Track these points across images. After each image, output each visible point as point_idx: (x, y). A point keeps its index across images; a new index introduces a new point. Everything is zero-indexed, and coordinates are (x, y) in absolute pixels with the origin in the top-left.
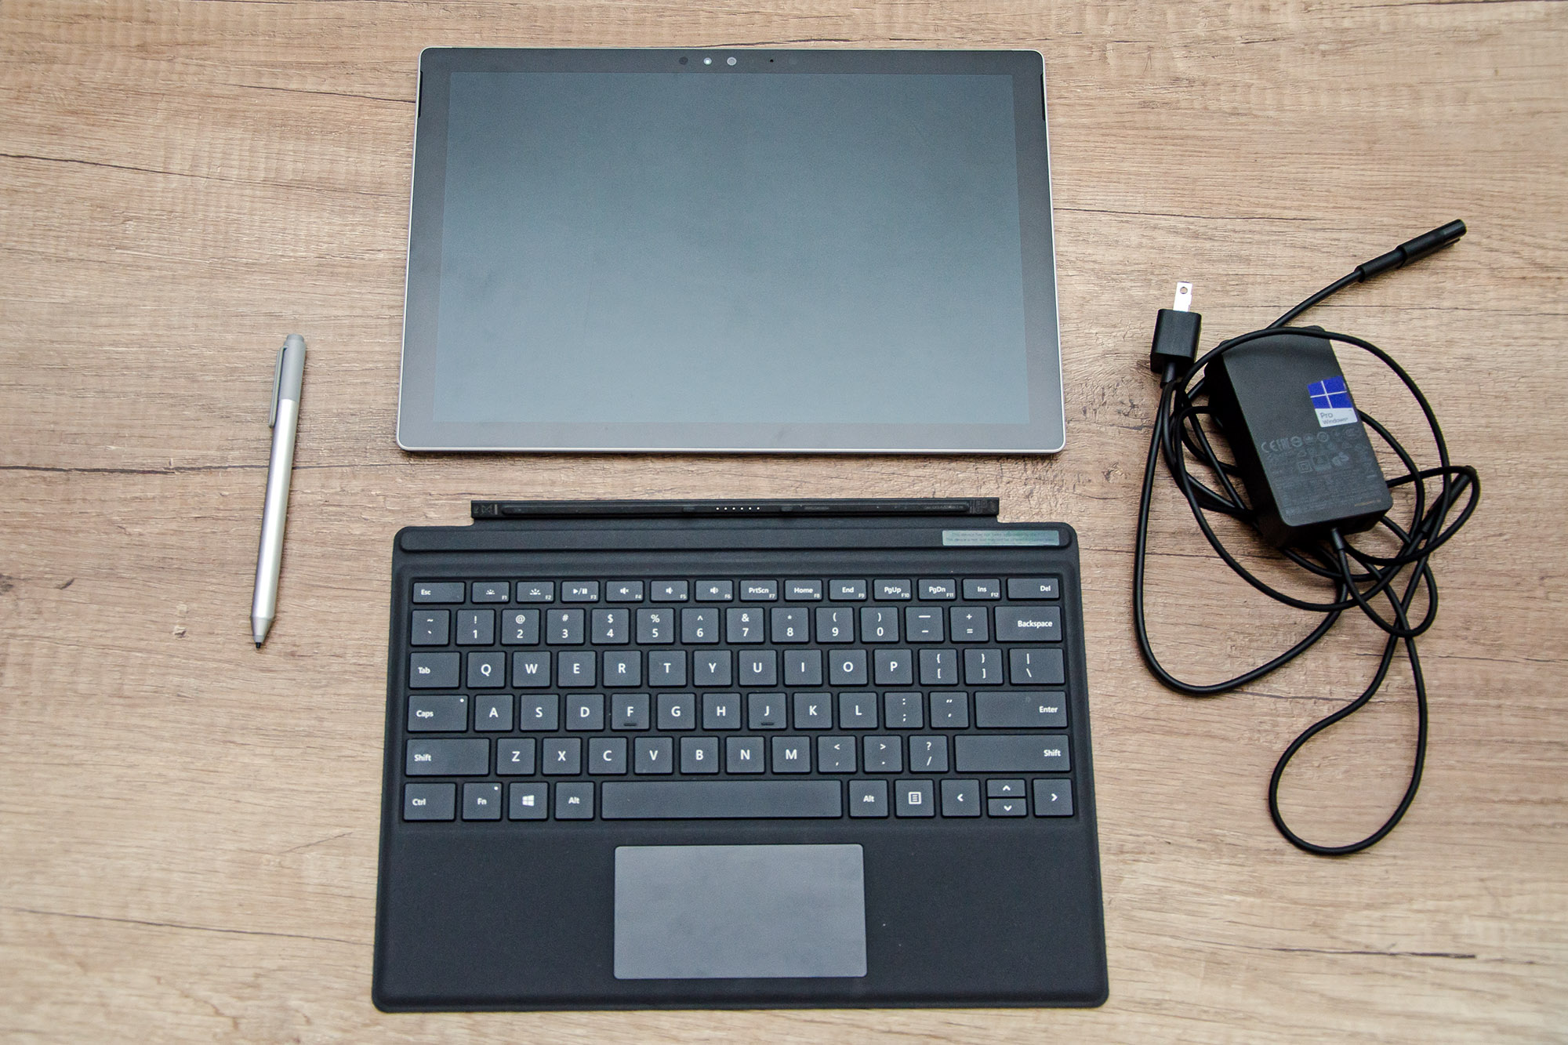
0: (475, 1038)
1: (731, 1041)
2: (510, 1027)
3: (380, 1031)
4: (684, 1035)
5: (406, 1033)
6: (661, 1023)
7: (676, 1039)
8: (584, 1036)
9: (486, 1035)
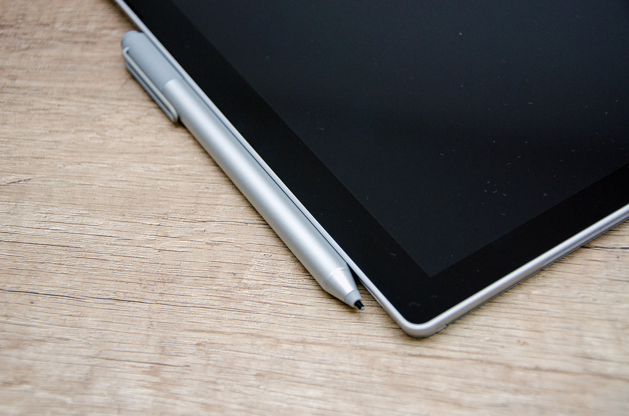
0: (161, 399)
1: (542, 409)
2: (212, 386)
3: (25, 391)
4: (467, 398)
5: (63, 393)
6: (434, 383)
7: (458, 404)
8: (320, 399)
9: (176, 396)
